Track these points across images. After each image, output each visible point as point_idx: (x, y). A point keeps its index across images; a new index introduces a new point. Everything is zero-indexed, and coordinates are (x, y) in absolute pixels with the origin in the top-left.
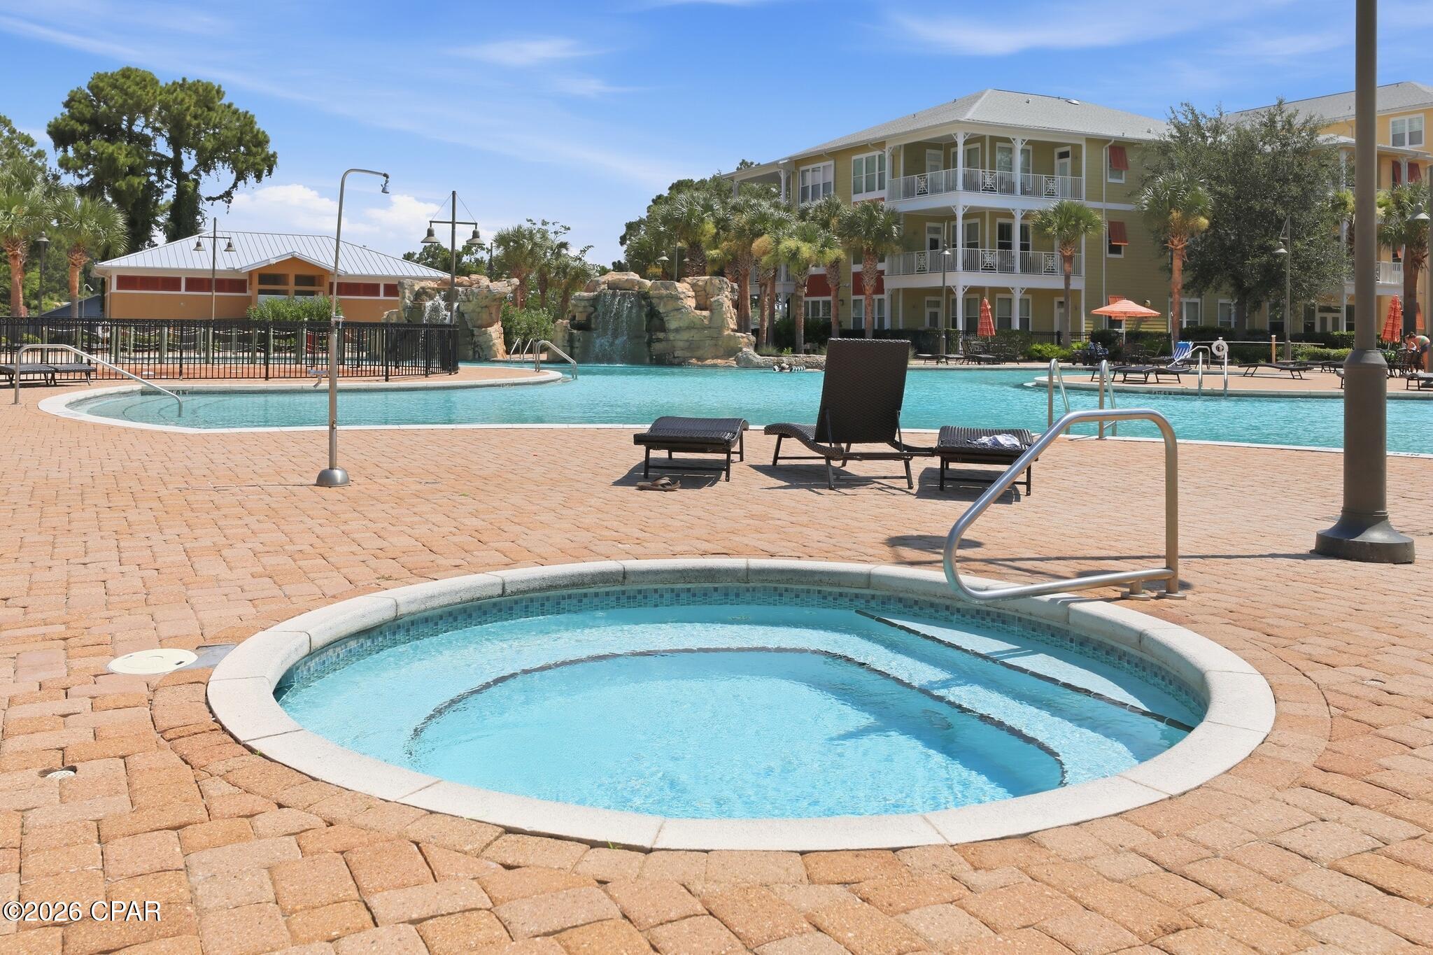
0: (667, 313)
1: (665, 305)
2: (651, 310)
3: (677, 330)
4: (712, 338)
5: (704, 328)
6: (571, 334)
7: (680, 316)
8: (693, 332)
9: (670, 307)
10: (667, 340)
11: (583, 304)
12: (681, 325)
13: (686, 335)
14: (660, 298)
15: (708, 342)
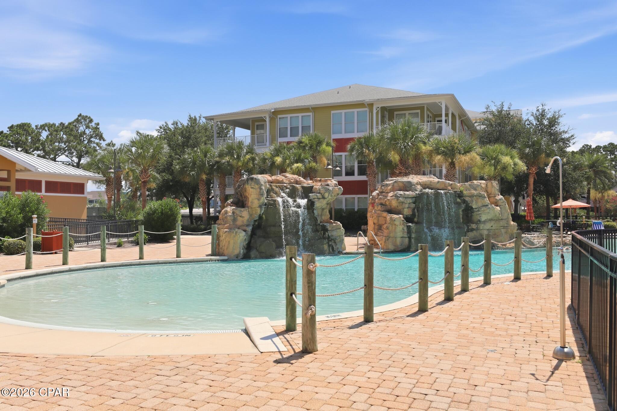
0: (479, 209)
1: (477, 202)
2: (466, 206)
3: (485, 222)
4: (504, 227)
5: (499, 220)
6: (409, 227)
7: (488, 211)
8: (492, 223)
9: (480, 204)
10: (477, 229)
11: (408, 202)
12: (489, 218)
13: (488, 226)
14: (472, 196)
15: (503, 231)
